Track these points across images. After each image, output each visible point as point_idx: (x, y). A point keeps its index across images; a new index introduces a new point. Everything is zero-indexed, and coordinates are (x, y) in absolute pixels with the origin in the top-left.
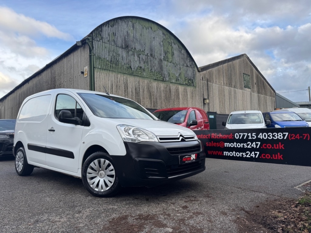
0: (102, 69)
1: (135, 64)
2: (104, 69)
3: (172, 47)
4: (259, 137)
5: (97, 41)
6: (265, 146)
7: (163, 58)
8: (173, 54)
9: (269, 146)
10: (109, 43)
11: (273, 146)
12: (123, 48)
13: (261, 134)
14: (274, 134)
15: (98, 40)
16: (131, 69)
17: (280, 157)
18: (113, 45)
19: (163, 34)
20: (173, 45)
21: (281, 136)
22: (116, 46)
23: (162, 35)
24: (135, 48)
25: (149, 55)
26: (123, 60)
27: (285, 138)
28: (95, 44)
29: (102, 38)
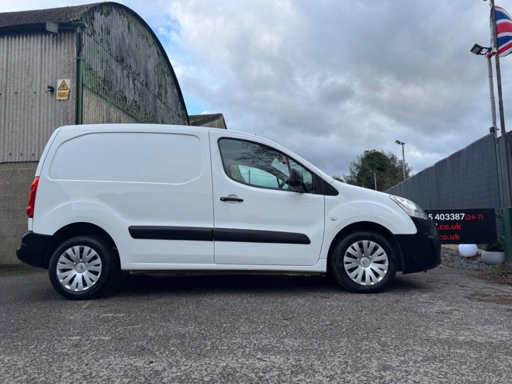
0: (93, 91)
1: (130, 95)
2: (95, 92)
3: (166, 80)
4: (436, 218)
5: (88, 34)
6: (442, 227)
7: (157, 93)
8: (166, 92)
9: (447, 227)
10: (101, 44)
11: (450, 227)
12: (117, 61)
13: (438, 215)
14: (451, 215)
15: (90, 34)
16: (126, 101)
17: (457, 237)
18: (107, 51)
19: (158, 54)
20: (166, 75)
21: (458, 216)
22: (110, 54)
23: (157, 56)
24: (130, 66)
25: (144, 83)
26: (117, 83)
27: (462, 219)
28: (85, 39)
29: (94, 32)
